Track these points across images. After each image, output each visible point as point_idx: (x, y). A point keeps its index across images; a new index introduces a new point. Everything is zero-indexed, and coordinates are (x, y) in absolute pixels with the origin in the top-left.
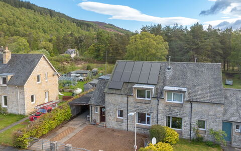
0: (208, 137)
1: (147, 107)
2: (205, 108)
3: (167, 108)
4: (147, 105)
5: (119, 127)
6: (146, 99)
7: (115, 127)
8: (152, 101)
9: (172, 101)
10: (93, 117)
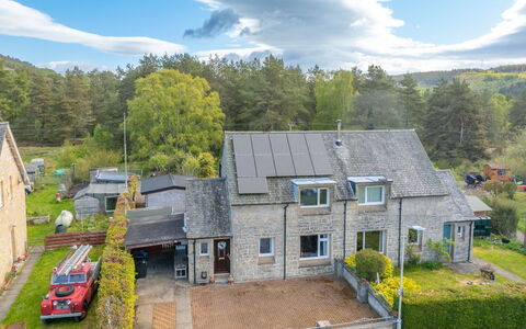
0: (424, 255)
1: (324, 221)
2: (421, 205)
3: (360, 217)
4: (325, 217)
5: (266, 275)
6: (319, 205)
7: (256, 277)
8: (334, 208)
9: (367, 203)
10: (197, 266)
